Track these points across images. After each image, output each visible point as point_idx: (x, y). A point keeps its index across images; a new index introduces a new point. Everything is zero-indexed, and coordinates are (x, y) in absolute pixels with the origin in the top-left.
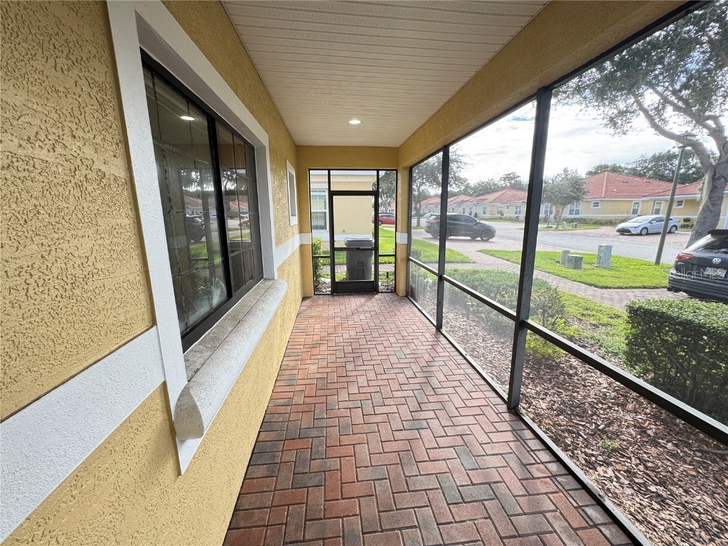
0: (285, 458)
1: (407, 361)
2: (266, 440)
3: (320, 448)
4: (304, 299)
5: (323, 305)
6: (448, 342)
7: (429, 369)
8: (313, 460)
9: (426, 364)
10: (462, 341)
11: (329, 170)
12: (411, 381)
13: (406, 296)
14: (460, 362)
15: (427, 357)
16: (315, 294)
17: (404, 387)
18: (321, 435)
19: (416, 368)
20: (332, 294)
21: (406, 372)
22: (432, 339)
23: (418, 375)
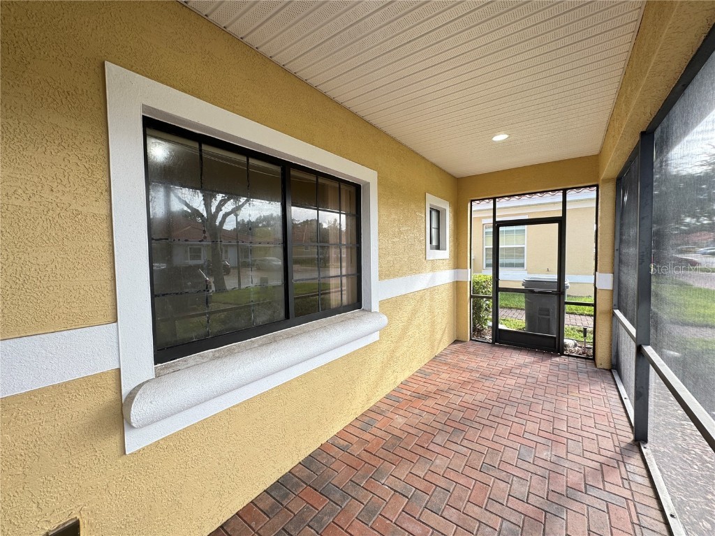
0: (292, 506)
1: (532, 468)
2: (297, 474)
3: (326, 518)
4: (456, 342)
5: (475, 354)
6: (644, 472)
7: (563, 501)
8: (310, 526)
9: (562, 490)
10: (685, 485)
11: (494, 199)
12: (513, 503)
13: (610, 371)
14: (646, 521)
15: (575, 478)
16: (471, 339)
17: (496, 508)
18: (339, 503)
19: (539, 487)
20: (493, 344)
21: (515, 485)
22: (609, 454)
23: (532, 499)
